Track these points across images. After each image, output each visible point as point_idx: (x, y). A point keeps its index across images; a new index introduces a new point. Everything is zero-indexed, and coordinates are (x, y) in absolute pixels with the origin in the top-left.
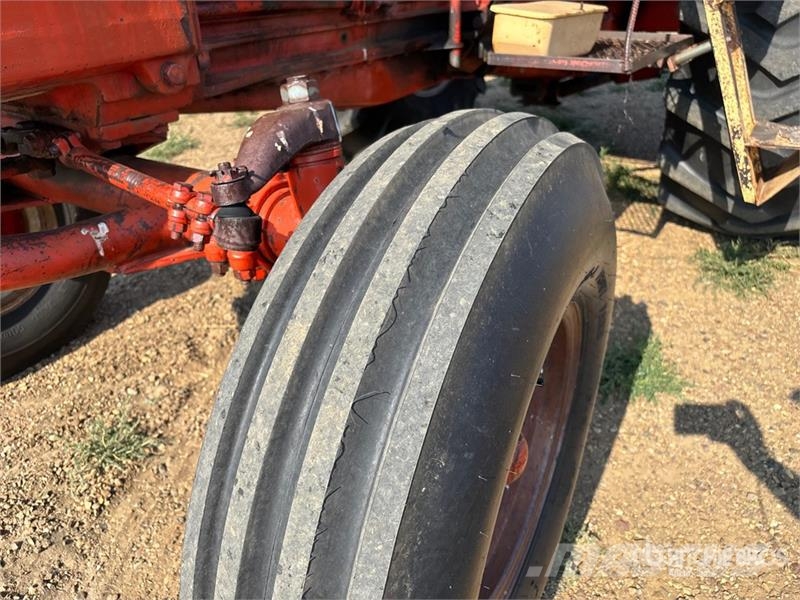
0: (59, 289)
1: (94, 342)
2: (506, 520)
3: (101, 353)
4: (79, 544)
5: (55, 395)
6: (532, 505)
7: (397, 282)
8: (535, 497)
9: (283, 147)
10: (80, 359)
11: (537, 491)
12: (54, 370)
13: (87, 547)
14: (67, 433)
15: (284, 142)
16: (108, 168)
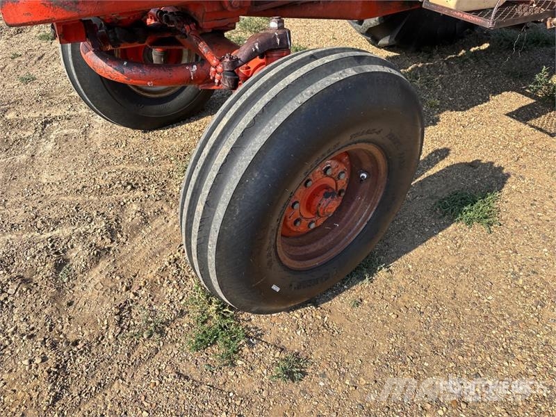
0: (190, 89)
1: (201, 120)
2: (332, 239)
3: (203, 126)
4: (171, 203)
5: (178, 141)
6: (347, 237)
7: (257, 112)
8: (349, 234)
9: (256, 50)
10: (193, 127)
11: (352, 232)
12: (181, 129)
13: (174, 205)
14: (178, 158)
15: (257, 47)
16: (200, 43)
